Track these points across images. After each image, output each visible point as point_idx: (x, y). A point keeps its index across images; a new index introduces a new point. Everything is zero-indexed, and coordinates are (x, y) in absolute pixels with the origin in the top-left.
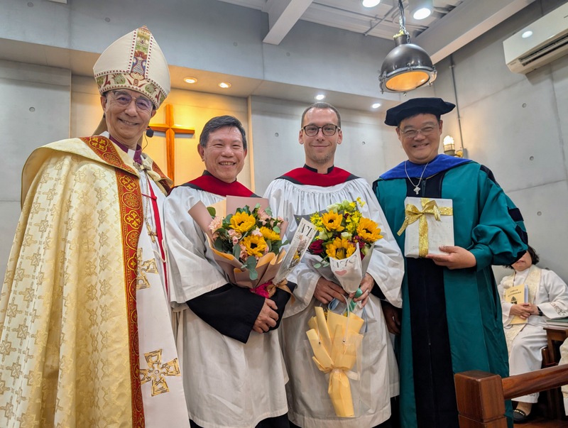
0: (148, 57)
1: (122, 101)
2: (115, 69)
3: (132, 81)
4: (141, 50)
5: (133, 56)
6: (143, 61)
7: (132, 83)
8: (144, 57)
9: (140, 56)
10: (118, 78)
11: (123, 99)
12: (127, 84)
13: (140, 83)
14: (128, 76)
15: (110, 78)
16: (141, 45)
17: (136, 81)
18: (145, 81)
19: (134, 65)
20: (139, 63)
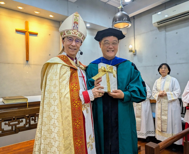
0: (79, 23)
1: (70, 41)
2: (67, 29)
3: (73, 33)
4: (76, 21)
5: (73, 23)
6: (77, 25)
7: (74, 33)
8: (77, 24)
9: (76, 23)
10: (68, 32)
11: (70, 40)
12: (72, 34)
13: (76, 33)
14: (72, 31)
15: (65, 33)
16: (76, 19)
17: (75, 33)
18: (78, 33)
19: (74, 27)
20: (76, 26)
